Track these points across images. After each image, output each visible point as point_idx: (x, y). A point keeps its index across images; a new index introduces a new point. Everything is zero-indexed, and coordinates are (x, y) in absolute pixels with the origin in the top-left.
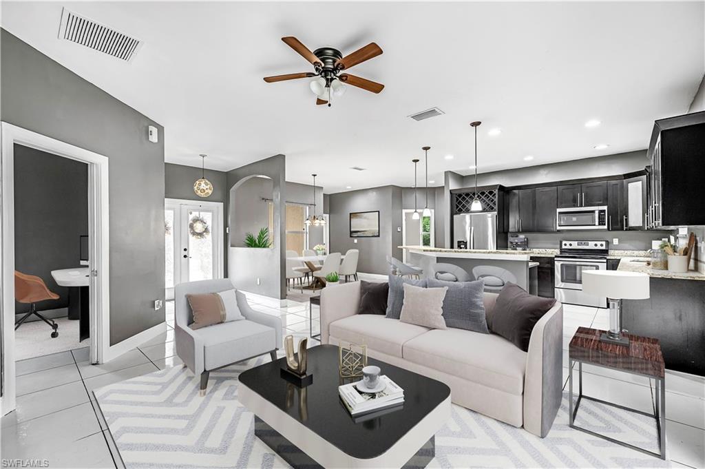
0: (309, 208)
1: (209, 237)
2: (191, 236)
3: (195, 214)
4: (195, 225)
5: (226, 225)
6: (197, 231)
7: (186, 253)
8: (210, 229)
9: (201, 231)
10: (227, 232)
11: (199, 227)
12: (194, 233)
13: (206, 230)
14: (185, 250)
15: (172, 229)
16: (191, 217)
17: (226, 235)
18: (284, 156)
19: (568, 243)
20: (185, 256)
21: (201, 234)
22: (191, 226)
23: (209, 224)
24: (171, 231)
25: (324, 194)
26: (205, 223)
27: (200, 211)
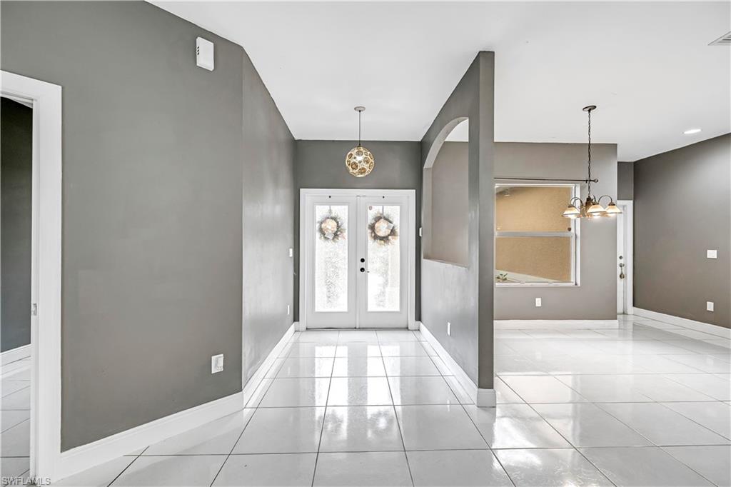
0: (582, 189)
1: (395, 242)
2: (370, 241)
3: (377, 210)
4: (376, 225)
5: (418, 225)
6: (381, 234)
7: (362, 265)
8: (398, 230)
9: (387, 234)
10: (420, 235)
11: (382, 229)
12: (376, 237)
13: (393, 232)
14: (363, 260)
15: (346, 231)
16: (371, 214)
17: (418, 239)
18: (494, 52)
20: (362, 270)
21: (385, 239)
22: (372, 228)
23: (396, 222)
24: (346, 234)
25: (619, 163)
26: (391, 222)
27: (383, 204)
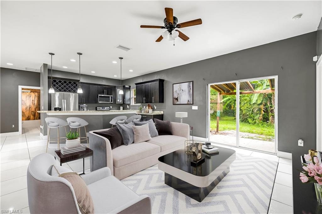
19: (99, 108)
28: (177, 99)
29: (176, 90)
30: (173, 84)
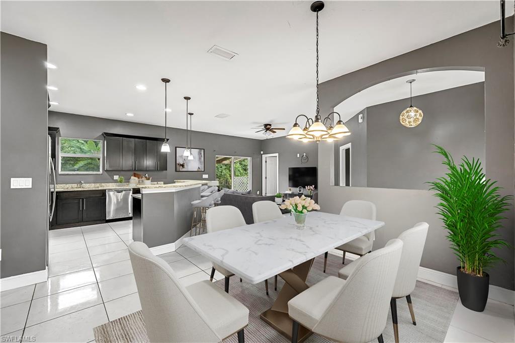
28: (183, 166)
29: (180, 155)
30: (176, 147)
